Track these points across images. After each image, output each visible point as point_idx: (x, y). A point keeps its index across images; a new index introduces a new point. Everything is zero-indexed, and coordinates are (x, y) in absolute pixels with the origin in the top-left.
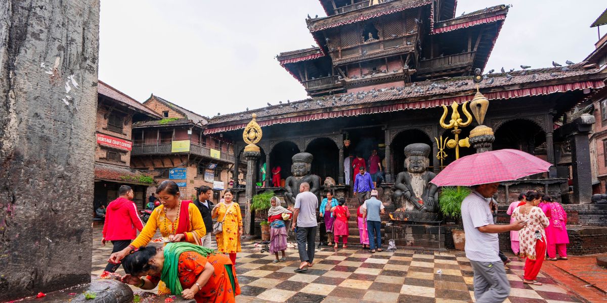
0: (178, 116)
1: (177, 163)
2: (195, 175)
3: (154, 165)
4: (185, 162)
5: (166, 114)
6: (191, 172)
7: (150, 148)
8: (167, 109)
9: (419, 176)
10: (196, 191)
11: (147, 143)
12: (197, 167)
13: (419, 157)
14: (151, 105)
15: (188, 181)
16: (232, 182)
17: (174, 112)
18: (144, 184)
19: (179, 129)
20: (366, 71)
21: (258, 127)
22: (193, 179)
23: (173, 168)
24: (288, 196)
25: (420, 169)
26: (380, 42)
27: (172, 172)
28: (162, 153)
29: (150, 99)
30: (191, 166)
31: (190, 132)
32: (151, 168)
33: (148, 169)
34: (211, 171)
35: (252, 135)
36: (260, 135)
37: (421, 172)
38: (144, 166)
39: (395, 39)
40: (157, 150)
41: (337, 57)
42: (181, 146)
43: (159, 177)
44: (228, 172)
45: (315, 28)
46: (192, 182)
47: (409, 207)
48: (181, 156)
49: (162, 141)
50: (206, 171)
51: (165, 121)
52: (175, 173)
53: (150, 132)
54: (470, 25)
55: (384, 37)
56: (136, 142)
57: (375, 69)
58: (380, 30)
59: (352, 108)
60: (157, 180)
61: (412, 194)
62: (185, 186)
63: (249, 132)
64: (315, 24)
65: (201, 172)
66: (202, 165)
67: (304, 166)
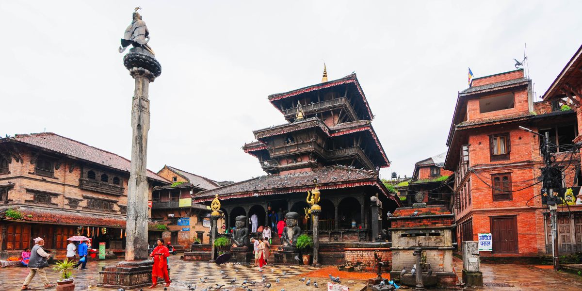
0: (183, 181)
1: (184, 215)
2: (196, 223)
3: (167, 216)
4: (188, 213)
5: (175, 179)
6: (193, 220)
7: (164, 204)
8: (176, 175)
9: (291, 229)
10: (197, 234)
11: (162, 200)
12: (197, 216)
13: (291, 219)
14: (164, 174)
15: (191, 227)
16: (224, 226)
17: (181, 178)
18: (160, 231)
19: (184, 190)
20: (290, 161)
21: (218, 202)
22: (194, 225)
23: (180, 218)
24: (232, 239)
25: (291, 225)
26: (295, 145)
27: (180, 220)
28: (172, 207)
29: (164, 168)
30: (193, 216)
31: (191, 192)
32: (166, 219)
33: (163, 219)
34: (208, 219)
35: (216, 206)
36: (219, 206)
37: (292, 227)
38: (160, 216)
39: (303, 144)
40: (169, 206)
41: (273, 153)
42: (185, 202)
43: (171, 224)
44: (221, 219)
45: (258, 136)
46: (194, 227)
47: (286, 244)
48: (186, 209)
49: (173, 199)
50: (204, 219)
51: (175, 185)
52: (182, 222)
53: (165, 193)
54: (351, 132)
55: (297, 142)
56: (155, 200)
57: (295, 160)
58: (295, 138)
59: (267, 191)
60: (169, 227)
61: (287, 238)
62: (189, 230)
63: (214, 204)
64: (258, 134)
65: (201, 220)
66: (201, 215)
67: (241, 223)
